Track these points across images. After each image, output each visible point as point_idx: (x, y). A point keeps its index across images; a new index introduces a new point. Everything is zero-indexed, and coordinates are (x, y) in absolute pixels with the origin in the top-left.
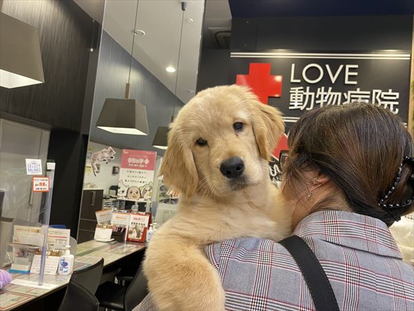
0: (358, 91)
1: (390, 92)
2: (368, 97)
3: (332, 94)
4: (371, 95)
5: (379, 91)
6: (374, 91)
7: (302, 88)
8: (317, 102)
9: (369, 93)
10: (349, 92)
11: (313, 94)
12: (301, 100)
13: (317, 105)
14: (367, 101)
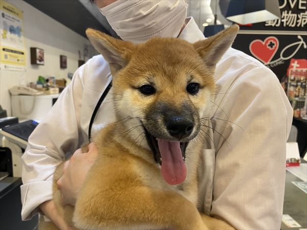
0: (306, 13)
3: (291, 15)
8: (282, 20)
10: (301, 14)
13: (282, 23)
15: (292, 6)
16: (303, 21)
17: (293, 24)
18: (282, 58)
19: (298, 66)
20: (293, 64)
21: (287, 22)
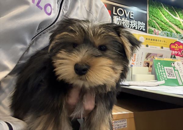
0: (134, 21)
1: (143, 23)
2: (137, 24)
3: (127, 21)
4: (138, 23)
5: (140, 22)
6: (139, 22)
7: (117, 17)
8: (122, 23)
9: (137, 22)
10: (132, 21)
11: (121, 20)
12: (117, 22)
14: (137, 25)
16: (133, 25)
17: (128, 26)
21: (125, 24)
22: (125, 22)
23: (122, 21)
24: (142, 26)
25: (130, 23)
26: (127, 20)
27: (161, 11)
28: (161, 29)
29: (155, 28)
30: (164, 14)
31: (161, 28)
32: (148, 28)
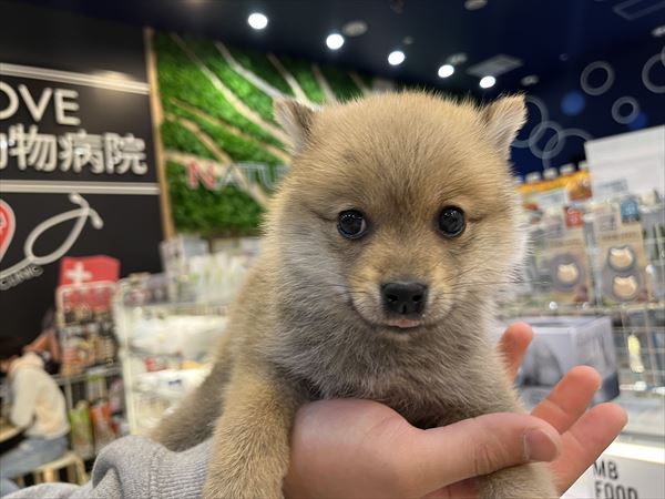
0: (83, 135)
1: (131, 139)
2: (100, 146)
3: (40, 138)
4: (103, 143)
5: (116, 137)
6: (109, 136)
8: (13, 152)
9: (100, 139)
10: (69, 137)
13: (13, 160)
14: (99, 154)
15: (37, 112)
16: (77, 156)
17: (47, 161)
18: (31, 258)
19: (88, 275)
20: (70, 274)
21: (28, 156)
22: (30, 144)
23: (12, 142)
24: (128, 157)
25: (60, 149)
26: (39, 132)
27: (222, 80)
28: (224, 157)
29: (194, 152)
30: (234, 91)
31: (225, 150)
32: (162, 156)
